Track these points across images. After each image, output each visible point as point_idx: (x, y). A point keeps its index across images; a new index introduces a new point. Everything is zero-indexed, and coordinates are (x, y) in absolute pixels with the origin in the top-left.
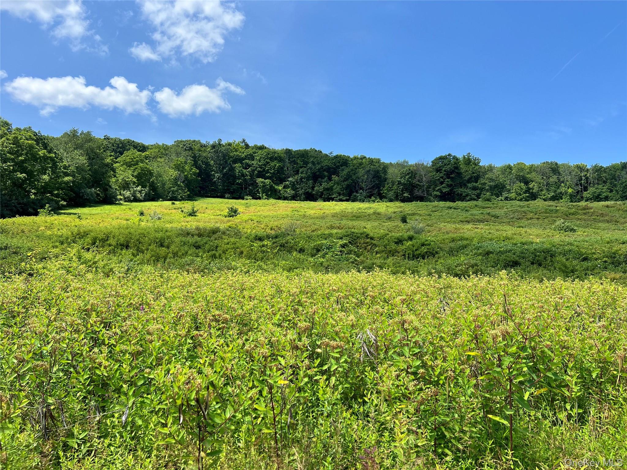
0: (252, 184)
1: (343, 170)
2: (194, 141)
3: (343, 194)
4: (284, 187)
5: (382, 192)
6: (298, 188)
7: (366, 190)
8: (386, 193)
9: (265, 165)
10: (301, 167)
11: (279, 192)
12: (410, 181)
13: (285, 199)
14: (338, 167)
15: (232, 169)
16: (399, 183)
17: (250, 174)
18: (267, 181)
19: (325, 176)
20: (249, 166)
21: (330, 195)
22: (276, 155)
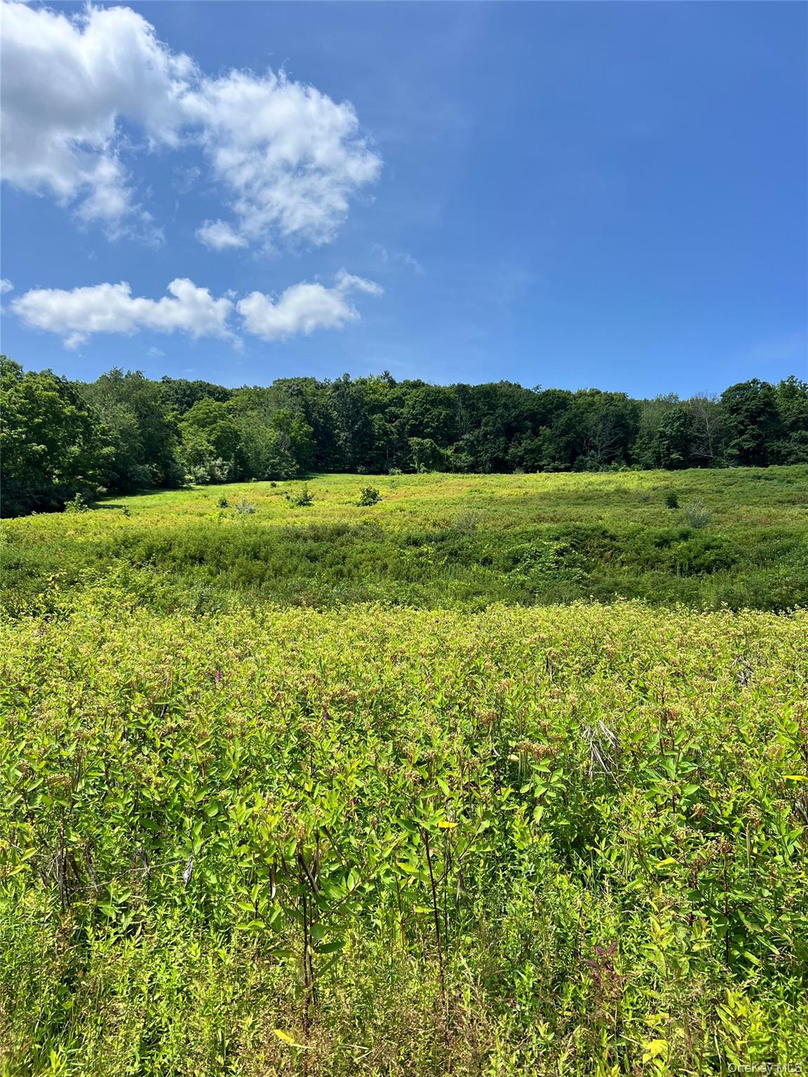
0: (402, 448)
1: (559, 416)
2: (306, 379)
3: (560, 459)
4: (456, 451)
5: (631, 452)
6: (480, 452)
7: (601, 450)
8: (638, 455)
9: (422, 414)
10: (485, 415)
11: (447, 459)
12: (682, 432)
13: (458, 470)
14: (550, 411)
15: (368, 424)
16: (663, 435)
17: (398, 430)
18: (426, 440)
19: (527, 429)
20: (396, 417)
21: (537, 461)
22: (441, 396)
